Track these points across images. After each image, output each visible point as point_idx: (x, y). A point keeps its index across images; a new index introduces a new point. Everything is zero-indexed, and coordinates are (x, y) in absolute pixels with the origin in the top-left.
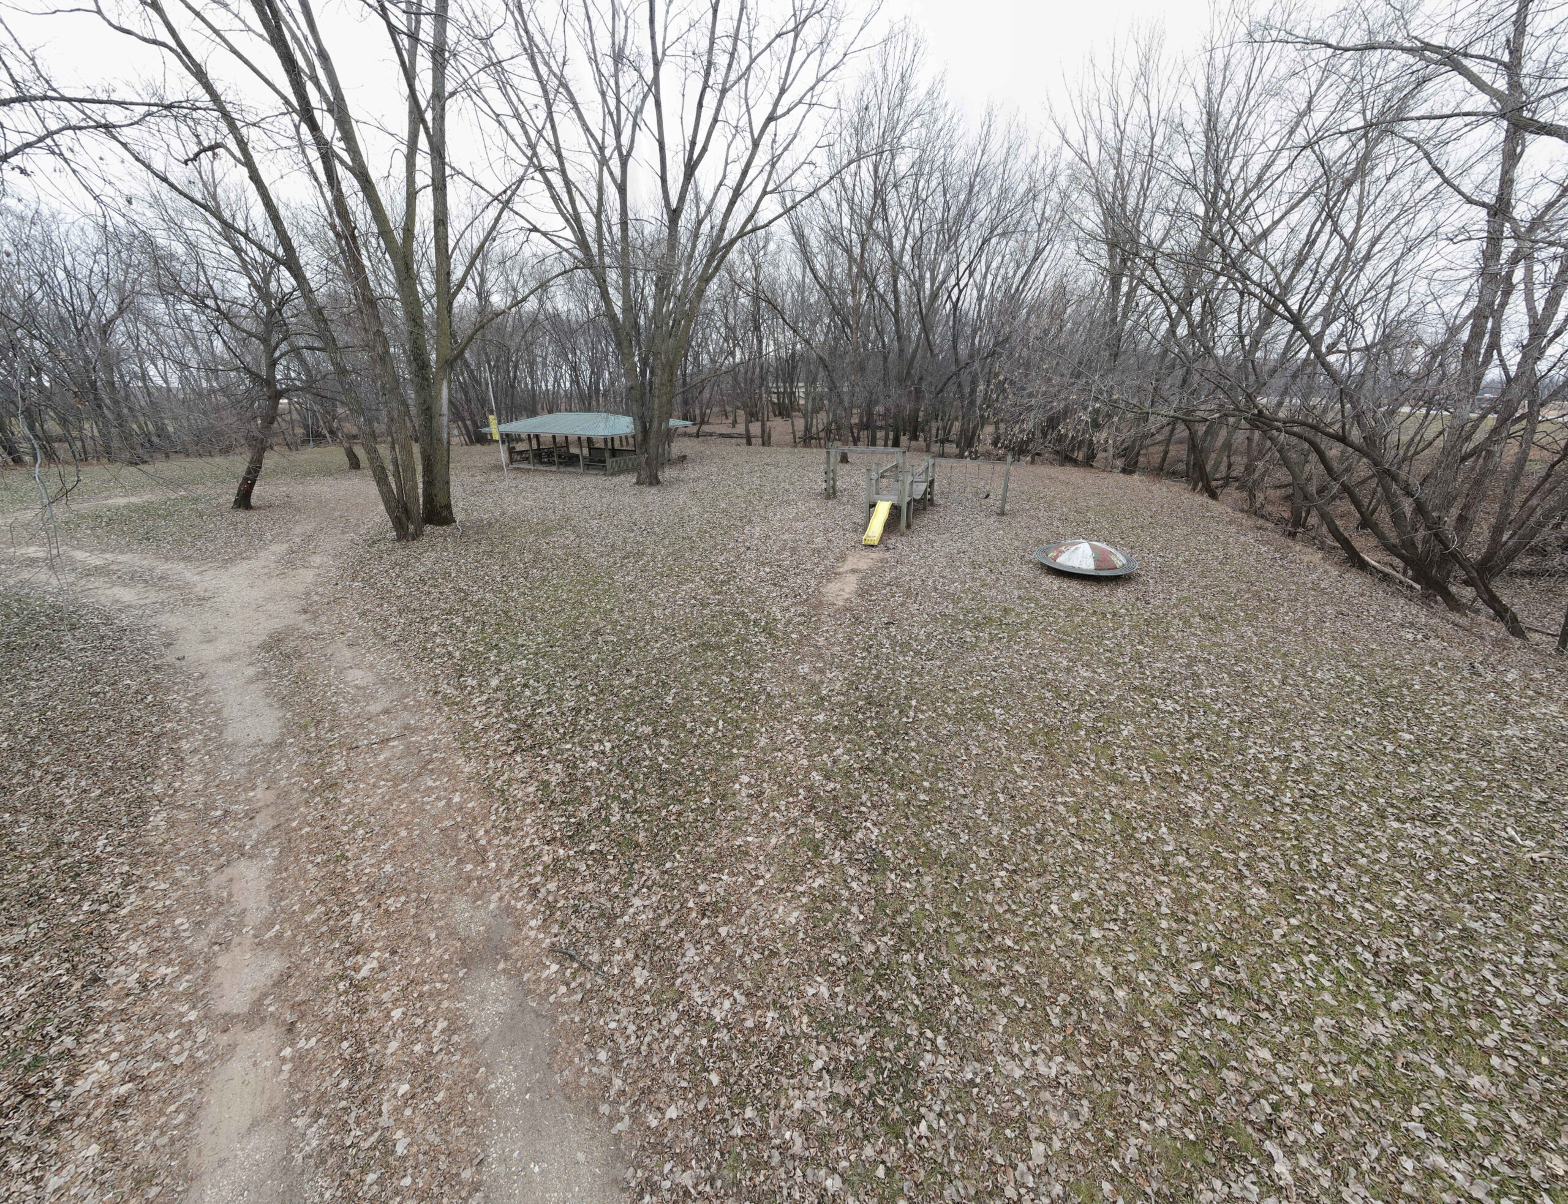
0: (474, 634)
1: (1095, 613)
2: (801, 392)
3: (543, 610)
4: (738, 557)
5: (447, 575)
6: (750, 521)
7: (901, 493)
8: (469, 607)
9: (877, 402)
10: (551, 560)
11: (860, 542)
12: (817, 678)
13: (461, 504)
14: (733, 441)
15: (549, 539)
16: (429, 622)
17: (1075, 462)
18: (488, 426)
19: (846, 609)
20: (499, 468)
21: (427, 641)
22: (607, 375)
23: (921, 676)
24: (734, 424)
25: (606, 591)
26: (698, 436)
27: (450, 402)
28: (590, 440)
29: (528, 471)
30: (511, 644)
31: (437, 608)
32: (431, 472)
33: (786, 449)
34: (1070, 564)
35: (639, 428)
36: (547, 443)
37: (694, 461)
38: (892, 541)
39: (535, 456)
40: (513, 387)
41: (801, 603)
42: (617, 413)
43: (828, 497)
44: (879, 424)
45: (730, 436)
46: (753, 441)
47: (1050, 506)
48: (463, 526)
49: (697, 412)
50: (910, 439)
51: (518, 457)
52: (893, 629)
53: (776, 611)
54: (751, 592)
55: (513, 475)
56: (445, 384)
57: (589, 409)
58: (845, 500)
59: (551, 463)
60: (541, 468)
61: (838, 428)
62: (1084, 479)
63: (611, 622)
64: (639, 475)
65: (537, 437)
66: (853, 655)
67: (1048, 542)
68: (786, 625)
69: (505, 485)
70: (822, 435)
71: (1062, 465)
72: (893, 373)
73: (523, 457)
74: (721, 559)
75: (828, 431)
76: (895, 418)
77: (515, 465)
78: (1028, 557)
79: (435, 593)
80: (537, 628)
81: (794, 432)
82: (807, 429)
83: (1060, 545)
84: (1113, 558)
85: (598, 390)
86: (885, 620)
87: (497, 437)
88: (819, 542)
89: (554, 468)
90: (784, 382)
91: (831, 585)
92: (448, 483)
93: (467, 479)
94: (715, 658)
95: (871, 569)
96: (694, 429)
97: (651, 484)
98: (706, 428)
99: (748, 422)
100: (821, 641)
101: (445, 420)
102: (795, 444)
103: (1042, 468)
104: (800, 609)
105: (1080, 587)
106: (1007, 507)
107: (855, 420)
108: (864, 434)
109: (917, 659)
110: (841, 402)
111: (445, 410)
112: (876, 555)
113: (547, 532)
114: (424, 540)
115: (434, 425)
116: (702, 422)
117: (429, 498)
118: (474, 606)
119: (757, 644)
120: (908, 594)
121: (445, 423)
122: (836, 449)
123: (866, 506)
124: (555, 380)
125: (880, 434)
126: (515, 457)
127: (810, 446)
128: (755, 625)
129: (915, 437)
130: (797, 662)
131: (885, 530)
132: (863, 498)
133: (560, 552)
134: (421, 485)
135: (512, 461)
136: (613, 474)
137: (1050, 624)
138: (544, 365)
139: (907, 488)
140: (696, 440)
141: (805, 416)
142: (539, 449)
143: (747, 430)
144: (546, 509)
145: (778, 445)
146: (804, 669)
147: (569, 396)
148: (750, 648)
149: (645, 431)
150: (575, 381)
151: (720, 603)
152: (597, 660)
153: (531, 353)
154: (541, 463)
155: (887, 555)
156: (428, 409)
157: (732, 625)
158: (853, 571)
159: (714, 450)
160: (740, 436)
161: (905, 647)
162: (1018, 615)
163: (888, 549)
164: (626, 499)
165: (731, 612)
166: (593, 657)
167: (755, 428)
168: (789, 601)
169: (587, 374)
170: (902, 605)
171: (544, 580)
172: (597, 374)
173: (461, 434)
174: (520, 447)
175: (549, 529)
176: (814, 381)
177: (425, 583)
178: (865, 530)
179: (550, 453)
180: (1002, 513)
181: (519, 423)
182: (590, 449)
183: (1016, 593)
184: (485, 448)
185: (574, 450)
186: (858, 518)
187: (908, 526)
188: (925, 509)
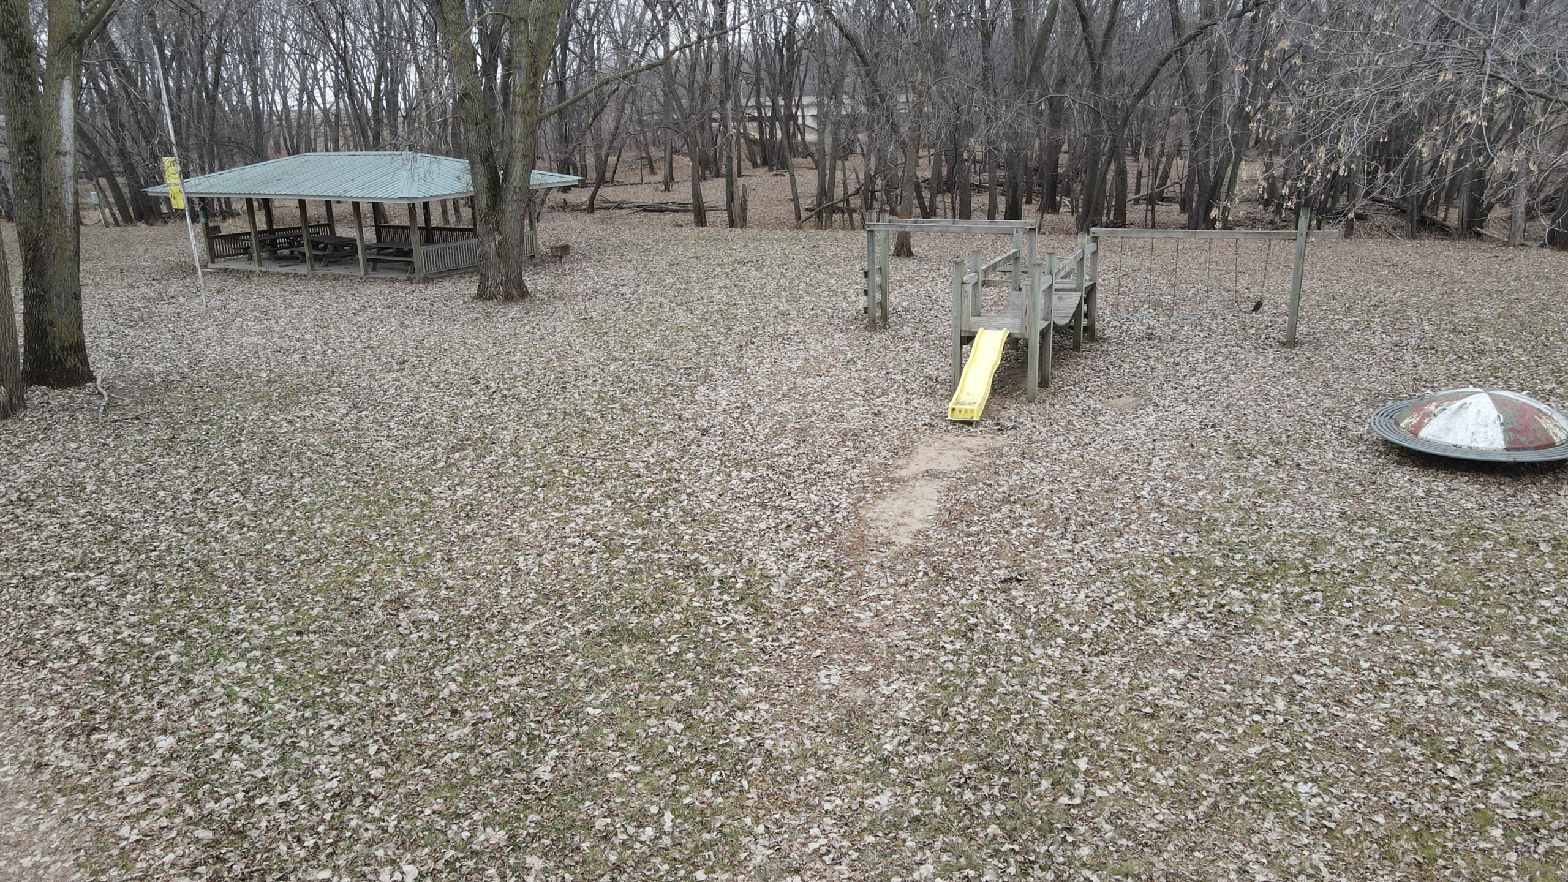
0: (134, 609)
1: (1512, 542)
2: (809, 116)
3: (281, 559)
4: (684, 450)
5: (75, 489)
6: (707, 377)
7: (1027, 312)
8: (124, 554)
9: (970, 129)
10: (298, 456)
11: (943, 416)
12: (860, 694)
13: (105, 344)
14: (667, 218)
15: (295, 412)
16: (39, 585)
17: (1442, 230)
18: (162, 181)
19: (915, 552)
20: (188, 270)
21: (34, 624)
22: (412, 71)
23: (1082, 688)
24: (668, 183)
25: (415, 518)
26: (591, 209)
27: (79, 131)
28: (377, 208)
29: (248, 275)
30: (213, 629)
31: (55, 556)
32: (42, 274)
33: (780, 233)
34: (1450, 440)
35: (483, 181)
36: (286, 213)
37: (585, 257)
38: (1010, 413)
39: (262, 245)
40: (212, 99)
41: (822, 543)
42: (433, 150)
43: (872, 327)
44: (975, 179)
45: (658, 209)
46: (710, 217)
47: (1397, 321)
48: (111, 388)
49: (590, 159)
50: (1043, 210)
51: (227, 248)
52: (1018, 592)
53: (767, 559)
54: (713, 521)
55: (216, 285)
56: (67, 88)
57: (377, 145)
58: (907, 330)
59: (296, 259)
60: (275, 268)
61: (888, 188)
62: (1463, 263)
63: (427, 582)
64: (484, 279)
65: (266, 204)
66: (935, 646)
67: (1396, 397)
68: (791, 587)
69: (199, 304)
70: (856, 202)
71: (1412, 237)
72: (1004, 69)
73: (238, 245)
74: (648, 454)
75: (868, 193)
76: (1009, 166)
77: (221, 264)
78: (1354, 431)
79: (52, 526)
80: (269, 595)
81: (795, 199)
82: (824, 192)
83: (1424, 401)
84: (1545, 424)
85: (393, 106)
86: (1002, 574)
87: (179, 203)
88: (855, 416)
89: (302, 269)
90: (774, 94)
91: (881, 504)
92: (77, 297)
93: (119, 294)
94: (640, 658)
95: (966, 470)
96: (582, 196)
97: (508, 298)
98: (608, 193)
99: (697, 179)
100: (866, 619)
101: (68, 164)
102: (799, 223)
103: (1371, 244)
104: (818, 555)
105: (1475, 489)
106: (1302, 328)
107: (925, 172)
108: (943, 201)
109: (1072, 652)
110: (895, 129)
111: (68, 142)
112: (978, 441)
113: (290, 397)
114: (28, 417)
115: (46, 175)
116: (601, 181)
117: (37, 330)
118: (135, 551)
119: (729, 627)
120: (1048, 518)
121: (69, 170)
122: (887, 228)
123: (952, 344)
124: (303, 88)
125: (979, 201)
126: (221, 247)
127: (829, 225)
128: (723, 589)
129: (1051, 206)
130: (815, 664)
131: (994, 391)
132: (945, 328)
133: (316, 439)
134: (20, 307)
135: (213, 257)
136: (426, 280)
137: (1415, 569)
138: (279, 53)
139: (1041, 302)
140: (585, 219)
141: (819, 166)
142: (270, 230)
143: (697, 195)
144: (287, 352)
145: (763, 225)
146: (830, 677)
147: (333, 122)
148: (714, 636)
149: (496, 188)
150: (345, 87)
151: (646, 544)
152: (397, 660)
153: (251, 28)
154: (278, 259)
155: (1001, 440)
156: (33, 140)
157: (674, 588)
158: (930, 475)
159: (626, 235)
160: (681, 208)
161: (1047, 629)
162: (1342, 552)
163: (1002, 429)
164: (457, 330)
165: (670, 562)
166: (390, 655)
167: (714, 191)
168: (795, 538)
169: (371, 74)
170: (1037, 543)
171: (284, 496)
172: (391, 75)
173: (104, 203)
174: (229, 227)
175: (293, 392)
176: (835, 92)
177: (29, 505)
178: (952, 391)
179: (294, 238)
180: (1292, 342)
181: (227, 174)
182: (378, 228)
183: (1335, 506)
184: (156, 231)
185: (344, 231)
186: (937, 368)
187: (1044, 383)
188: (1077, 347)
